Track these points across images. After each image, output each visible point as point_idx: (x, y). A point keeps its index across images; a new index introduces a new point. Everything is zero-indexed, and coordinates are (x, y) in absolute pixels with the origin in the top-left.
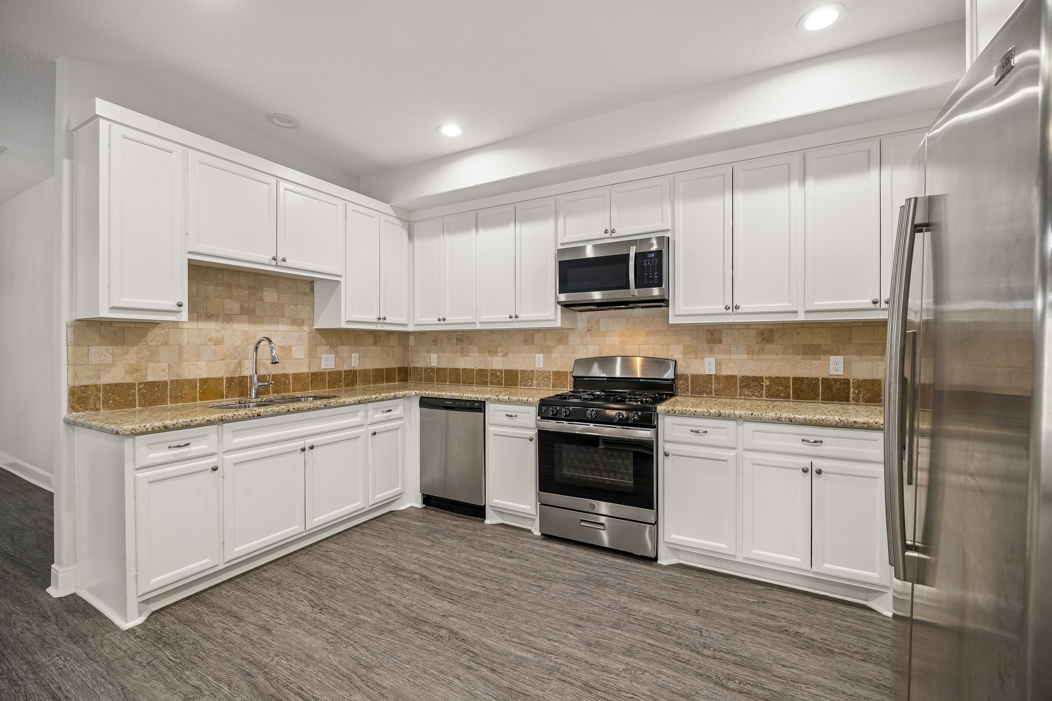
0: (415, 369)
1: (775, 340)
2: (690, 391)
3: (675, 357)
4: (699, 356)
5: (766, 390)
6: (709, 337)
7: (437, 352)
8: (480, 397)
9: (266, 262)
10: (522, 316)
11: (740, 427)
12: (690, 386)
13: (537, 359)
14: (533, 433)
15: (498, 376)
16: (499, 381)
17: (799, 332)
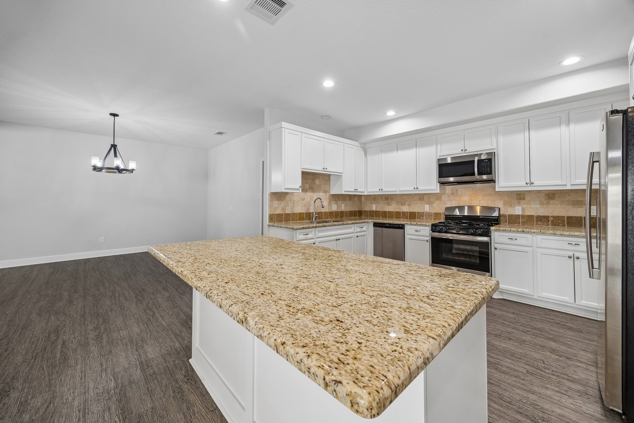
0: (365, 211)
1: (556, 198)
2: (507, 222)
3: (499, 206)
4: (512, 206)
5: (551, 222)
6: (518, 197)
7: (375, 204)
8: (402, 223)
9: (321, 170)
10: (420, 188)
11: (535, 238)
12: (507, 220)
13: (425, 207)
14: (429, 238)
15: (406, 215)
16: (406, 217)
17: (570, 194)
